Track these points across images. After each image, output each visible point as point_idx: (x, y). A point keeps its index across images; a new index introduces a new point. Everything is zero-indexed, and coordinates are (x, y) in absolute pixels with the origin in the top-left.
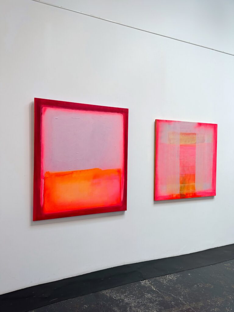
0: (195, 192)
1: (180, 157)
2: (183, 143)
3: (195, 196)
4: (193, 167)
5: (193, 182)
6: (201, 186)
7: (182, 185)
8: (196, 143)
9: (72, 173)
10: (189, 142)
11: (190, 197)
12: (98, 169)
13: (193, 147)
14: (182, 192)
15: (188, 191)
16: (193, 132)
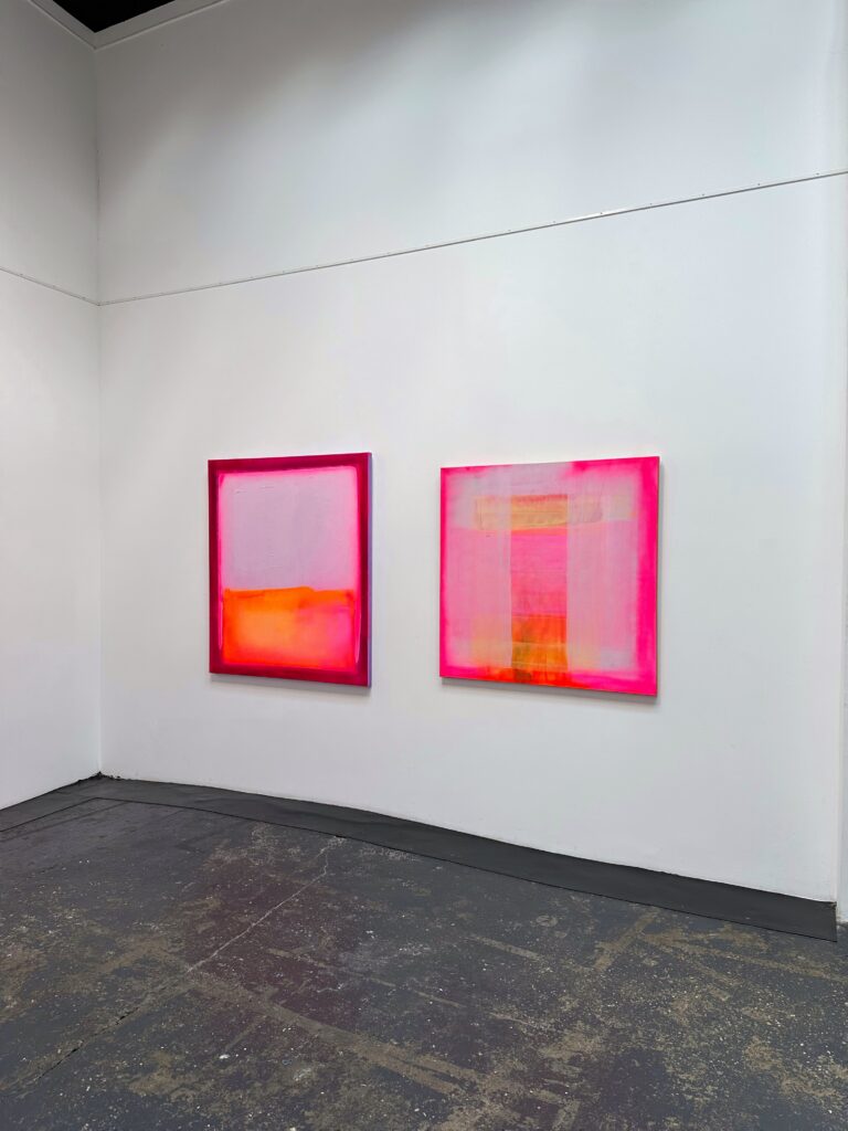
0: (566, 671)
1: (512, 565)
2: (521, 525)
3: (566, 682)
4: (559, 598)
5: (559, 638)
6: (583, 656)
7: (520, 645)
8: (566, 523)
9: (262, 594)
10: (542, 520)
11: (547, 681)
12: (308, 588)
13: (558, 537)
14: (521, 665)
15: (541, 665)
16: (557, 493)
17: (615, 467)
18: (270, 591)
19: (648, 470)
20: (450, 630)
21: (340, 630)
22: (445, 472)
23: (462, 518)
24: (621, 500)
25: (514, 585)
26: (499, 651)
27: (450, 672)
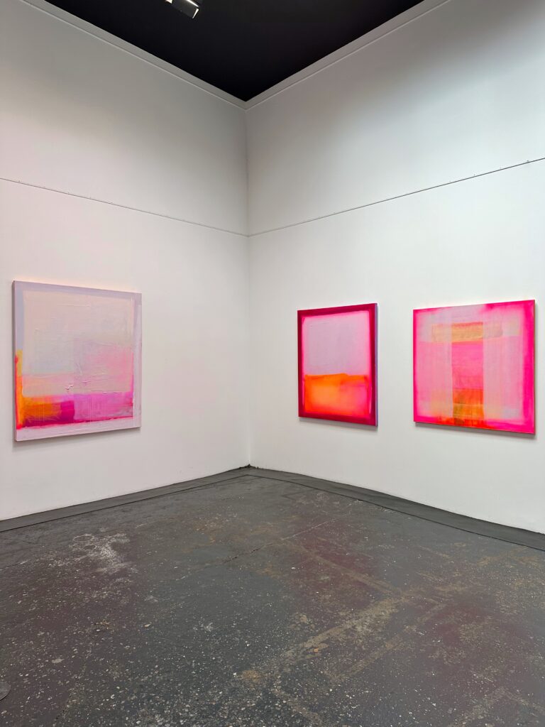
0: (483, 420)
1: (453, 361)
2: (458, 339)
3: (483, 426)
4: (479, 378)
5: (479, 402)
6: (492, 411)
7: (459, 405)
8: (482, 338)
9: (323, 377)
10: (469, 336)
11: (472, 425)
12: (345, 374)
13: (478, 346)
14: (458, 416)
15: (469, 416)
16: (476, 321)
17: (509, 306)
18: (326, 376)
19: (528, 308)
20: (419, 396)
21: (362, 395)
22: (416, 312)
23: (424, 336)
24: (513, 325)
25: (454, 372)
26: (446, 408)
27: (420, 419)
